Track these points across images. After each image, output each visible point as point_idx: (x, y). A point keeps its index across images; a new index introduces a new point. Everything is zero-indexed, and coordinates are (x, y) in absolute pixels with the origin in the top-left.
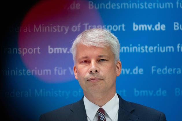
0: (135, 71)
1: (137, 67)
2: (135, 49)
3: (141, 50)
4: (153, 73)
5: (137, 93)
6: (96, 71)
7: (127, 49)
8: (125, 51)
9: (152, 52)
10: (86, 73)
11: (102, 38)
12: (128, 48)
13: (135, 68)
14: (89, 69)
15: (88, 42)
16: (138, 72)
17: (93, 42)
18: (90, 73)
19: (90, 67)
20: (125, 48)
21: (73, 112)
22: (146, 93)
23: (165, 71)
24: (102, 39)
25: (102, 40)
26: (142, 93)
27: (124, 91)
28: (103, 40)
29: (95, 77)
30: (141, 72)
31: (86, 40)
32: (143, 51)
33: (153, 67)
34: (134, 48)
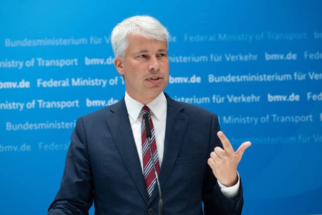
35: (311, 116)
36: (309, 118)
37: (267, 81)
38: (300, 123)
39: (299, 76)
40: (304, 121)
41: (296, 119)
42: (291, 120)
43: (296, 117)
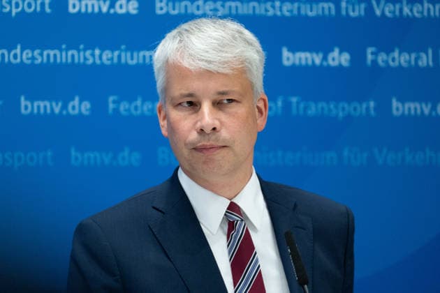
0: (74, 108)
1: (77, 99)
2: (73, 56)
3: (85, 59)
4: (110, 111)
5: (76, 158)
6: (214, 129)
7: (55, 56)
8: (52, 60)
9: (108, 63)
10: (190, 131)
11: (225, 49)
12: (57, 52)
13: (73, 99)
14: (196, 123)
15: (194, 61)
16: (80, 110)
17: (206, 61)
18: (198, 133)
19: (199, 118)
20: (52, 53)
21: (163, 213)
22: (95, 158)
23: (136, 108)
24: (226, 52)
25: (226, 55)
26: (89, 158)
27: (49, 154)
28: (228, 55)
29: (211, 142)
30: (87, 110)
31: (191, 55)
32: (90, 61)
33: (111, 99)
34: (70, 53)
35: (372, 104)
36: (368, 109)
37: (283, 17)
38: (349, 118)
39: (350, 8)
40: (358, 114)
41: (340, 110)
42: (330, 110)
43: (341, 105)
